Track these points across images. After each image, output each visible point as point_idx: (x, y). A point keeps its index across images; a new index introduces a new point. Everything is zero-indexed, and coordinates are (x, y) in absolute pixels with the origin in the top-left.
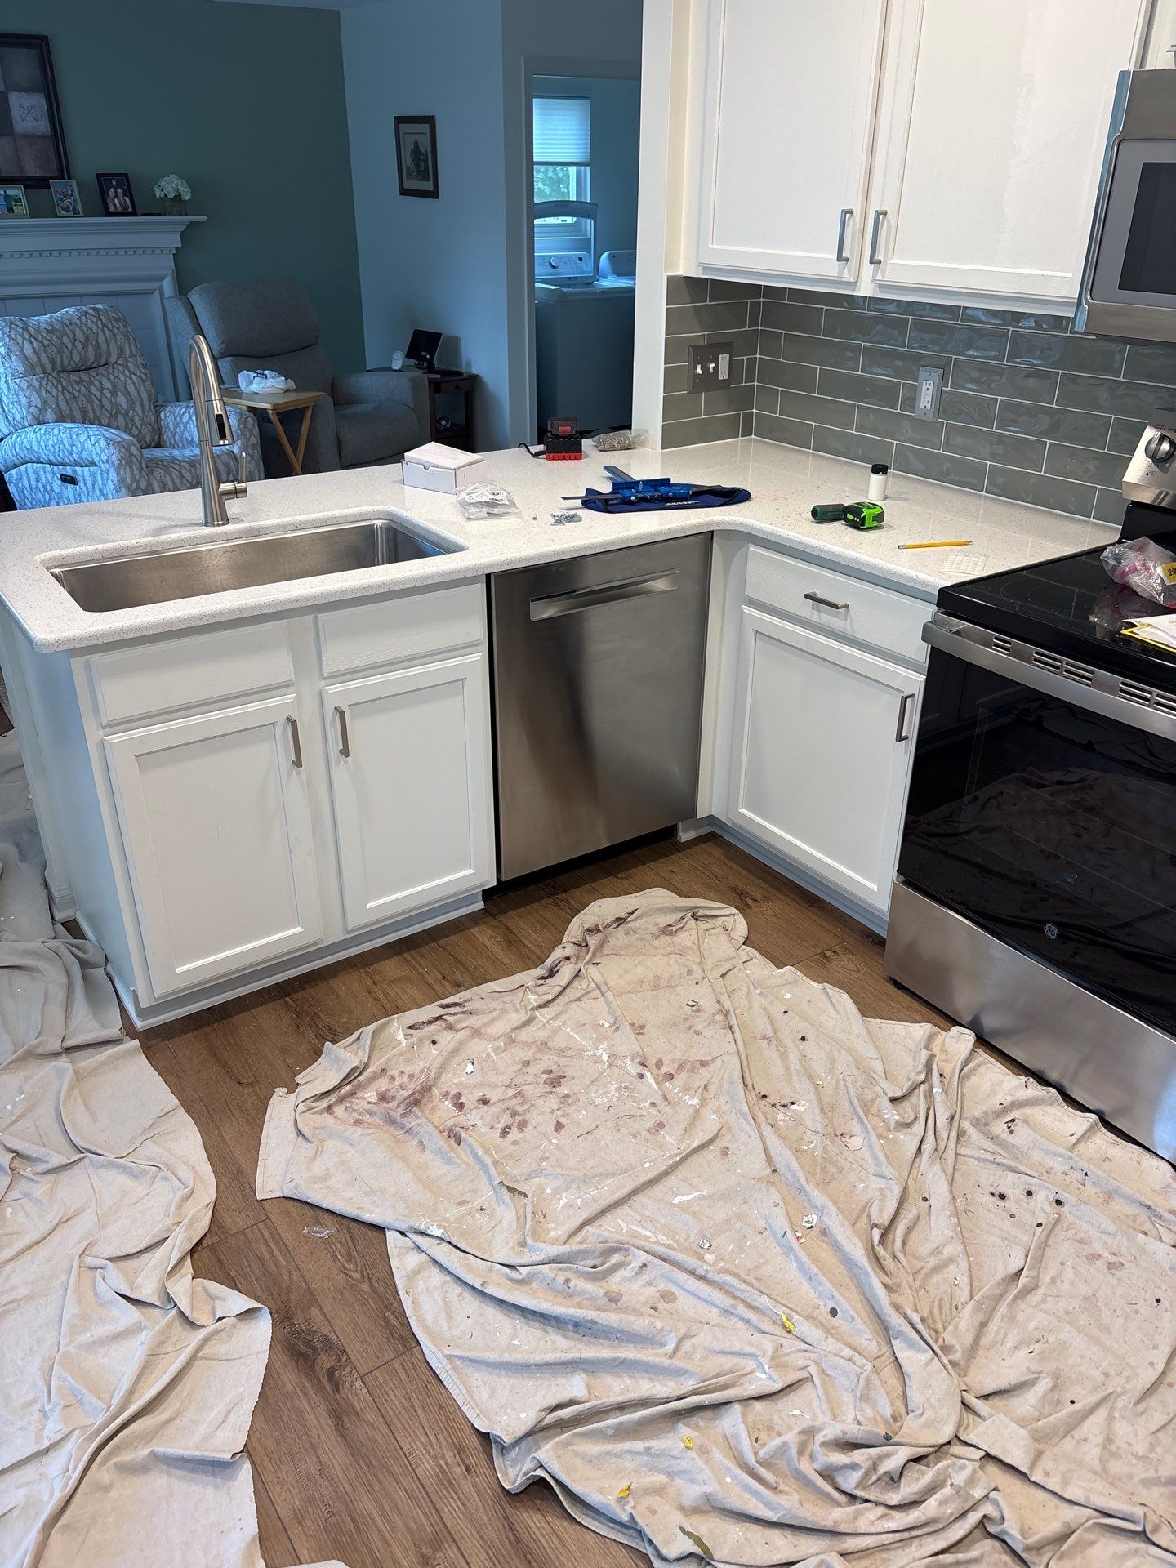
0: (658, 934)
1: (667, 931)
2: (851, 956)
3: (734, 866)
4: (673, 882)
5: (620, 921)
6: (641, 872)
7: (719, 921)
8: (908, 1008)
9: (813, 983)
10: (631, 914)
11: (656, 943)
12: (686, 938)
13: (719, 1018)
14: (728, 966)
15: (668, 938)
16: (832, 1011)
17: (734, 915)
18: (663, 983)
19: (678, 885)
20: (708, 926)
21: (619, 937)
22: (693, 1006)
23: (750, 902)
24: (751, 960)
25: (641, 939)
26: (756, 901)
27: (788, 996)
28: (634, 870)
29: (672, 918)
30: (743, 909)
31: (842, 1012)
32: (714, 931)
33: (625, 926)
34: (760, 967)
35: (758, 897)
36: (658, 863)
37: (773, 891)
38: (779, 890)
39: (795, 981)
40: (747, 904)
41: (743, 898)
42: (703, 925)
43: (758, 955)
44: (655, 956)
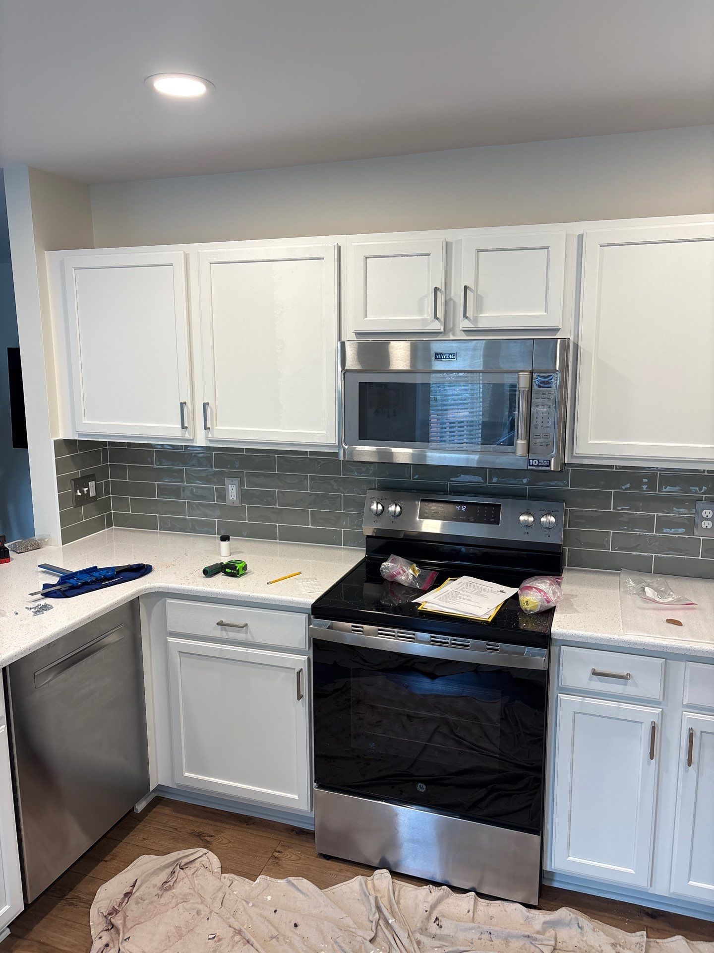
0: (161, 893)
1: (166, 887)
2: (290, 850)
3: (184, 816)
4: (149, 847)
5: (128, 895)
6: (122, 848)
7: (197, 864)
8: (341, 871)
9: (279, 881)
10: (133, 886)
11: (162, 901)
12: (182, 887)
13: (237, 938)
14: (221, 895)
15: (169, 893)
16: (301, 896)
17: (205, 854)
18: (184, 931)
19: (154, 848)
20: (193, 870)
21: (133, 908)
22: (214, 938)
23: (208, 839)
24: (232, 882)
25: (151, 903)
26: (212, 836)
27: (269, 898)
28: (116, 849)
29: (163, 876)
30: (207, 845)
31: (309, 894)
32: (199, 873)
33: (133, 897)
34: (241, 886)
35: (212, 833)
36: (130, 836)
37: (219, 824)
38: (221, 822)
39: (268, 885)
40: (208, 842)
41: (202, 838)
42: (189, 871)
43: (236, 877)
44: (166, 912)
